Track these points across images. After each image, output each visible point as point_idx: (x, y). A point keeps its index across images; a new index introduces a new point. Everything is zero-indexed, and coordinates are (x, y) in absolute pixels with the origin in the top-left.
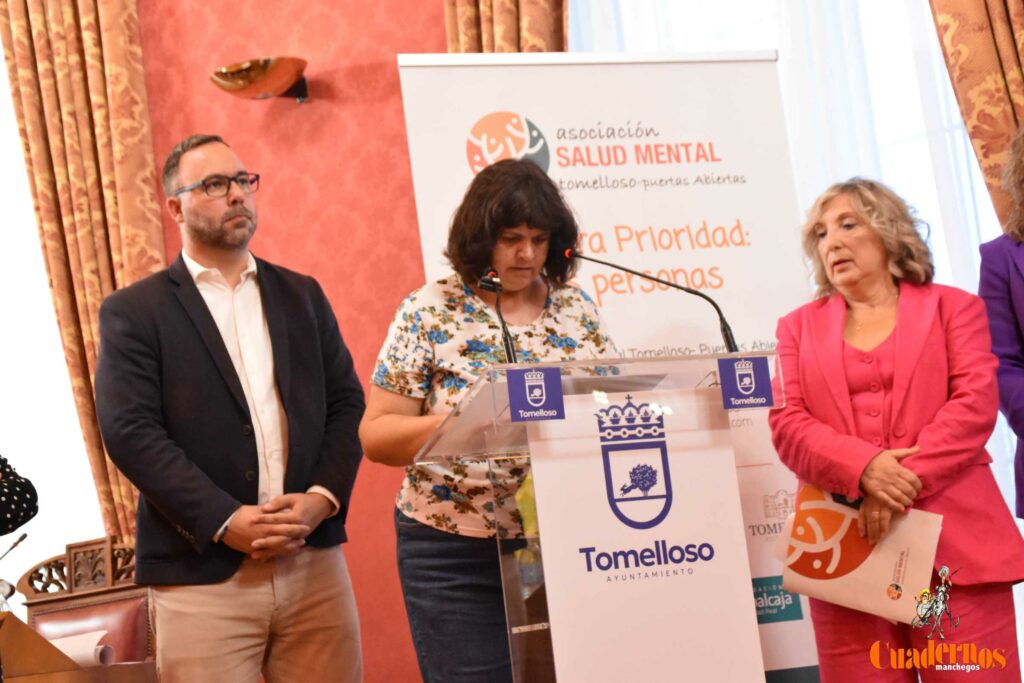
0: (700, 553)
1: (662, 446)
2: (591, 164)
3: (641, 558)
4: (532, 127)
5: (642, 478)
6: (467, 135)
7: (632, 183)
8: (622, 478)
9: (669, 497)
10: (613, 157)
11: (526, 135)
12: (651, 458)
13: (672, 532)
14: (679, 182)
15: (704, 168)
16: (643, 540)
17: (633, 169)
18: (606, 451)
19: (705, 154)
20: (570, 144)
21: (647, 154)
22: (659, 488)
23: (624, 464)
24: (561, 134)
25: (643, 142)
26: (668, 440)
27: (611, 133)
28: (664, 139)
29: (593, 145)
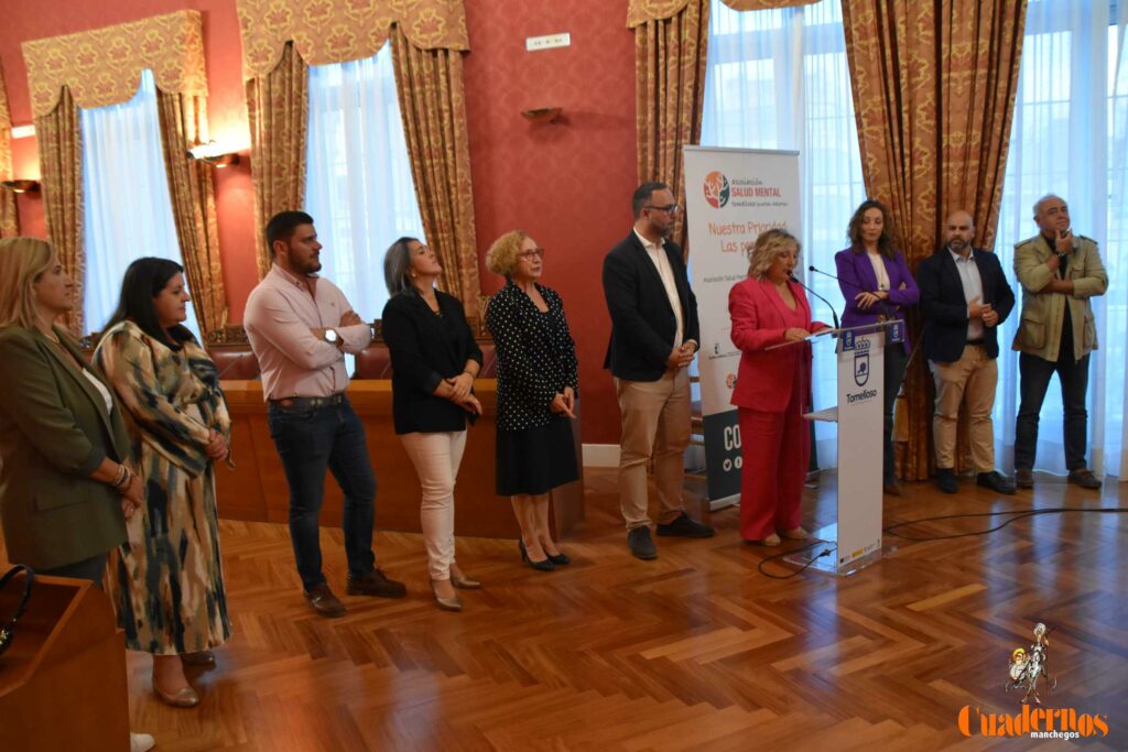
0: (873, 394)
1: (867, 355)
2: (741, 195)
3: (860, 396)
4: (725, 179)
5: (863, 367)
6: (704, 181)
7: (752, 204)
8: (858, 368)
9: (868, 374)
10: (749, 193)
11: (722, 182)
12: (864, 360)
13: (868, 388)
14: (768, 204)
15: (775, 199)
16: (860, 390)
17: (755, 199)
18: (856, 357)
19: (776, 193)
20: (736, 186)
21: (759, 192)
22: (866, 371)
23: (860, 361)
24: (733, 182)
25: (759, 186)
26: (870, 353)
27: (748, 182)
28: (766, 185)
29: (743, 186)
